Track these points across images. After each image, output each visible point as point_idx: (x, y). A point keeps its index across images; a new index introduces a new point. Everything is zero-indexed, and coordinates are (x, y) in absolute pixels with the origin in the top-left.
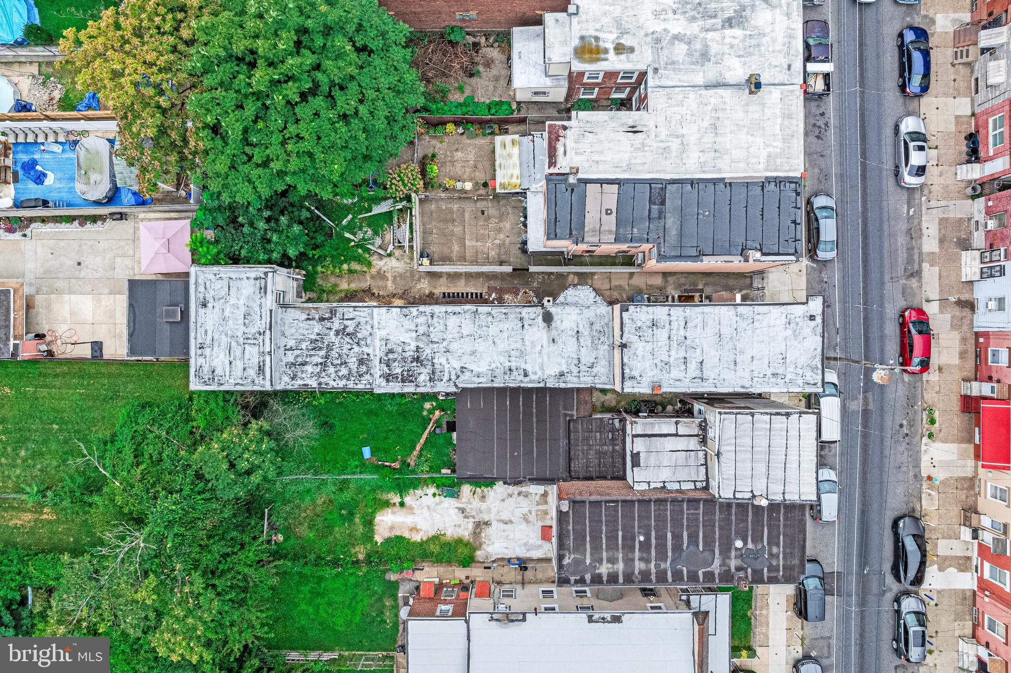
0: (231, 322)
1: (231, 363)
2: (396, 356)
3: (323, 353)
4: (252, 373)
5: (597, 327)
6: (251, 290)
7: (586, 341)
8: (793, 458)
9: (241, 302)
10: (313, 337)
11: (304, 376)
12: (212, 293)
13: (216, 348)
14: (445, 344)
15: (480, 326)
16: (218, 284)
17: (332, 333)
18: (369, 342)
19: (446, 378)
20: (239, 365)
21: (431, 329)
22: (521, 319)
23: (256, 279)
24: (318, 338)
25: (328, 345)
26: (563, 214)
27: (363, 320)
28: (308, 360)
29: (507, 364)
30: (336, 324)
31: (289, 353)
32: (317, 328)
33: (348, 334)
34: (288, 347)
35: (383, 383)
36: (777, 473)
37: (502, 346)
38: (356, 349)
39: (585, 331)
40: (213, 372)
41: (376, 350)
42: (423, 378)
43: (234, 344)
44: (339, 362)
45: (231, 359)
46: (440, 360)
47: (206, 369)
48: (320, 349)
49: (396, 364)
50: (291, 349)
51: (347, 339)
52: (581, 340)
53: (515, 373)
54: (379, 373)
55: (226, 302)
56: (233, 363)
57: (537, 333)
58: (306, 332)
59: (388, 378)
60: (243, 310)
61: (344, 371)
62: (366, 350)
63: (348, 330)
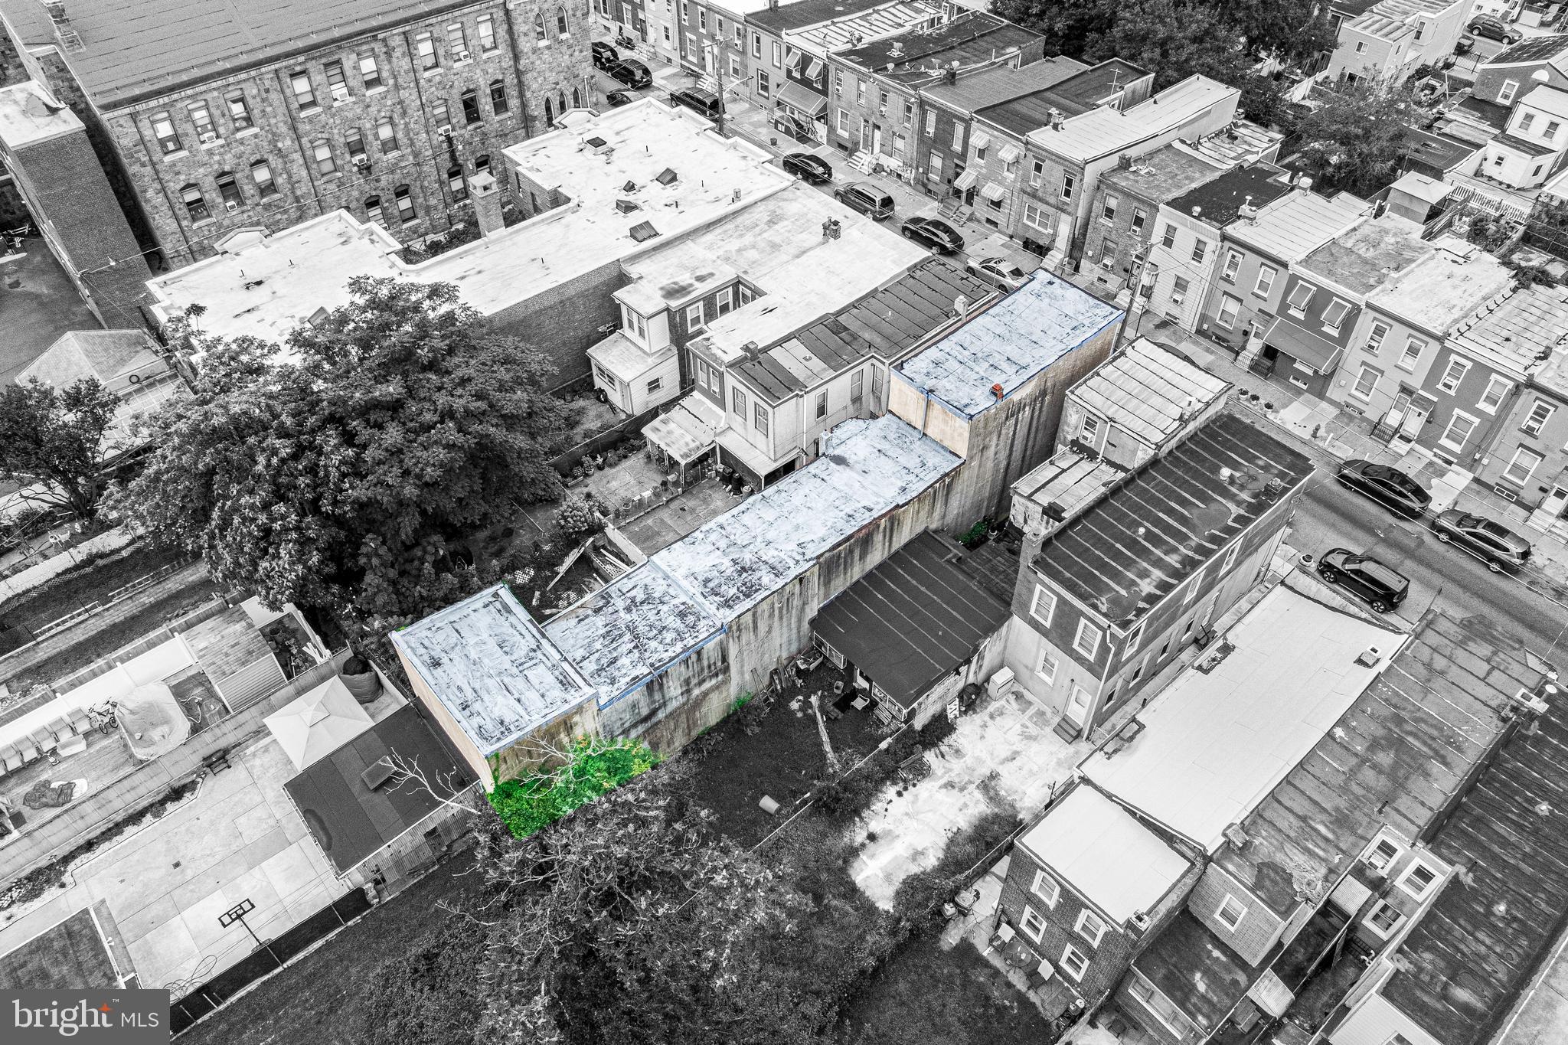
0: (486, 661)
1: (519, 701)
2: (717, 581)
3: (628, 636)
4: (556, 693)
5: (892, 436)
6: (488, 619)
7: (893, 452)
8: (1169, 375)
9: (485, 636)
10: (603, 631)
11: (624, 671)
12: (438, 648)
13: (486, 697)
14: (759, 539)
15: (781, 505)
16: (440, 636)
17: (622, 614)
18: (672, 591)
19: (791, 563)
20: (532, 697)
21: (732, 537)
22: (815, 476)
23: (486, 606)
24: (608, 628)
25: (628, 627)
26: (769, 381)
27: (648, 581)
28: (615, 654)
29: (842, 514)
30: (620, 603)
31: (585, 663)
32: (600, 621)
33: (642, 603)
34: (578, 659)
35: (727, 611)
36: (1174, 394)
37: (820, 505)
38: (664, 608)
39: (885, 446)
40: (502, 723)
41: (688, 592)
42: (767, 580)
43: (507, 680)
44: (655, 632)
45: (517, 696)
46: (769, 555)
47: (489, 725)
48: (621, 636)
49: (724, 588)
50: (584, 658)
51: (646, 607)
52: (889, 453)
53: (857, 515)
54: (713, 607)
55: (464, 647)
56: (523, 698)
57: (840, 476)
58: (589, 633)
59: (728, 604)
60: (492, 644)
61: (669, 636)
62: (676, 601)
63: (638, 600)
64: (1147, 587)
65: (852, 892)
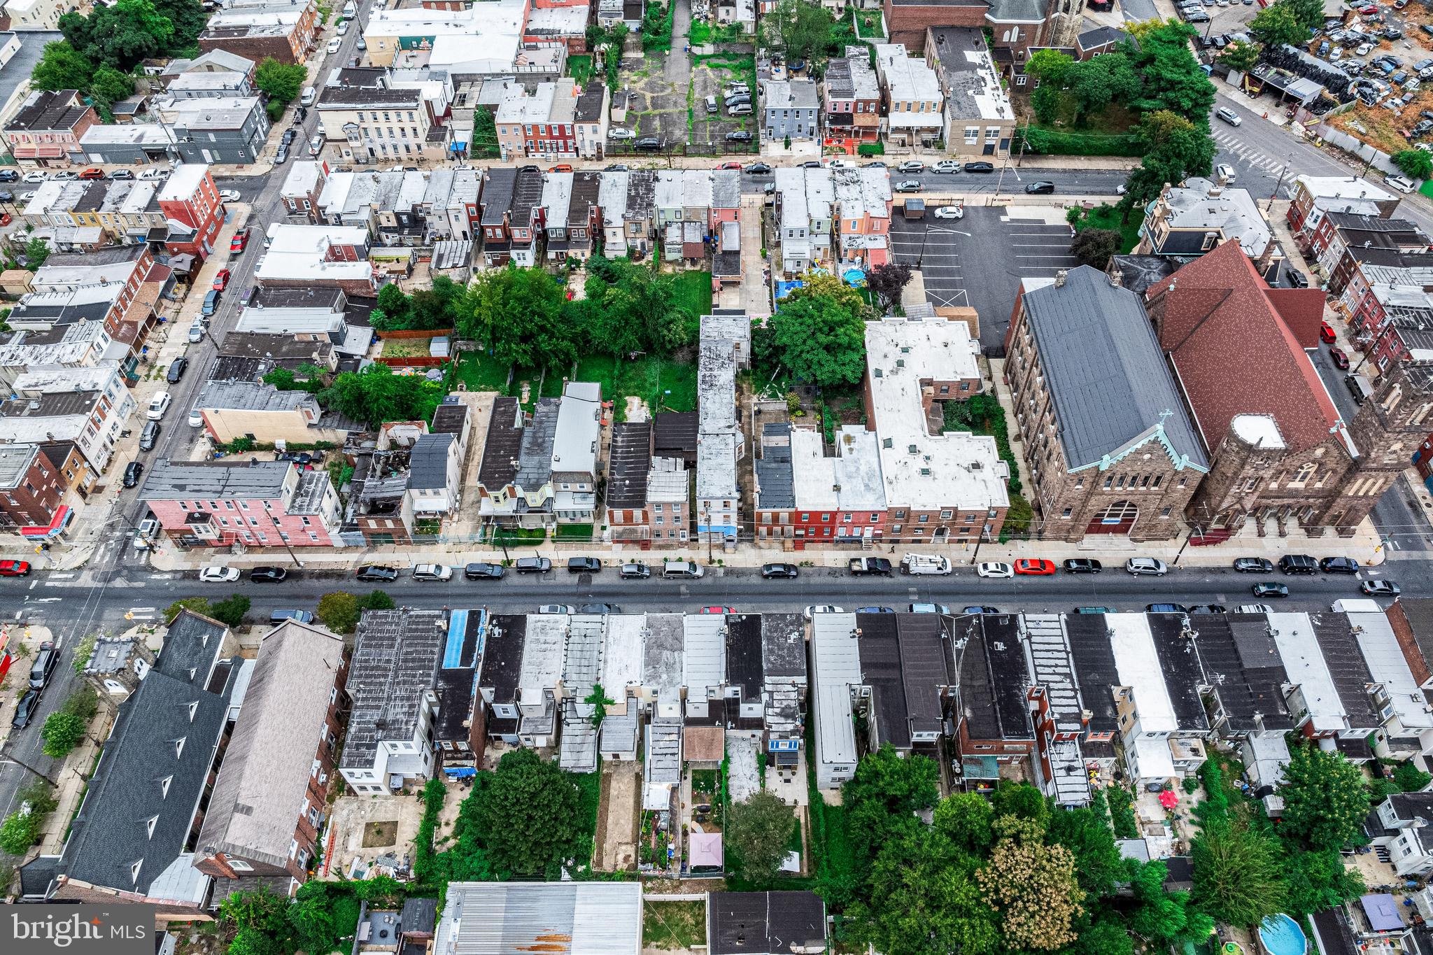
0: (727, 327)
1: (711, 327)
2: (713, 378)
3: (714, 357)
4: (707, 334)
11: (705, 351)
13: (716, 323)
14: (719, 393)
15: (726, 405)
19: (703, 393)
20: (710, 330)
21: (725, 389)
22: (729, 418)
25: (718, 359)
28: (712, 353)
29: (709, 413)
31: (715, 347)
35: (702, 374)
36: (659, 490)
37: (717, 411)
38: (716, 367)
40: (707, 322)
42: (704, 386)
43: (718, 328)
44: (711, 362)
46: (711, 392)
49: (710, 378)
51: (720, 364)
53: (705, 415)
54: (706, 374)
55: (736, 326)
57: (724, 422)
60: (733, 332)
61: (707, 363)
64: (619, 439)
65: (635, 394)
